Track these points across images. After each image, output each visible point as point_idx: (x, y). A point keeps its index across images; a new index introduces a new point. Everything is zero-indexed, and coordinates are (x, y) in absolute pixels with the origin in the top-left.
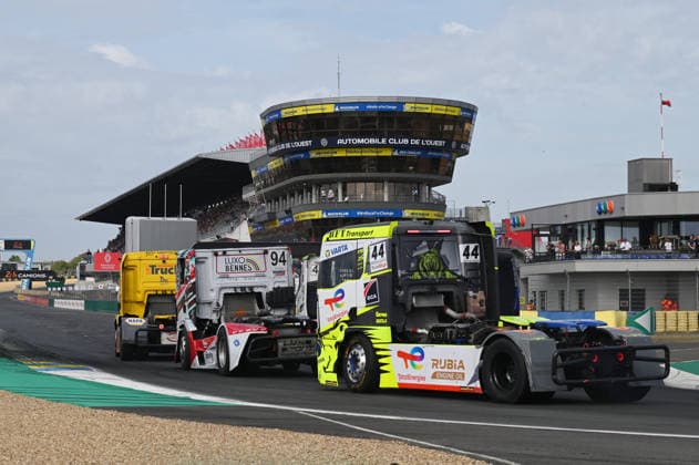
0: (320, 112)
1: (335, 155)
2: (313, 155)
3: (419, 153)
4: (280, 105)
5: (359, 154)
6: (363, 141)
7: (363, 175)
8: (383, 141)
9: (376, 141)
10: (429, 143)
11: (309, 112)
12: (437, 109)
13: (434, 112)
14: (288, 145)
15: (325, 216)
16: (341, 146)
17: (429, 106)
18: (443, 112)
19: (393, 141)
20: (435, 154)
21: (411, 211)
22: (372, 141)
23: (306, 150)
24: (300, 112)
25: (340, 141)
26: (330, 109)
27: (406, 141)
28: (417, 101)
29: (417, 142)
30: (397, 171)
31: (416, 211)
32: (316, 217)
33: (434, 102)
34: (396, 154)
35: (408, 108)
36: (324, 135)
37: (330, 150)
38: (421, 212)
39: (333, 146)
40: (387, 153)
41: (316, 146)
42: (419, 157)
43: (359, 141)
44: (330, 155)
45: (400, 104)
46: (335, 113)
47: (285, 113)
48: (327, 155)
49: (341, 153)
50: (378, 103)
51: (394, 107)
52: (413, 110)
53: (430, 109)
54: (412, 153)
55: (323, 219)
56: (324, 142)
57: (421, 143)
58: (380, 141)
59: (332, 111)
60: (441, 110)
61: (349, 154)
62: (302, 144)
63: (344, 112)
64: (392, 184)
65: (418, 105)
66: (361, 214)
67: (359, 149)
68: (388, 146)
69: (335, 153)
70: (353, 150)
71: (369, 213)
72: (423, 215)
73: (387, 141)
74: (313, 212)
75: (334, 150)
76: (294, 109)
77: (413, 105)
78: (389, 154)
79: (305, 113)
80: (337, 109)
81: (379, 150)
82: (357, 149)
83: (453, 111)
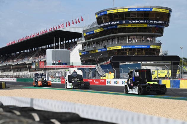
0: (123, 11)
1: (127, 27)
2: (119, 27)
3: (156, 26)
4: (107, 9)
5: (136, 26)
6: (138, 21)
7: (137, 33)
10: (160, 22)
11: (118, 12)
12: (162, 10)
13: (162, 11)
14: (109, 23)
15: (122, 48)
16: (131, 24)
17: (160, 9)
18: (164, 12)
19: (148, 22)
20: (160, 26)
21: (153, 46)
22: (141, 21)
23: (116, 25)
24: (115, 11)
25: (130, 22)
27: (152, 22)
28: (157, 7)
29: (156, 22)
30: (148, 32)
31: (154, 46)
32: (119, 48)
33: (162, 8)
34: (148, 26)
35: (154, 10)
36: (123, 20)
37: (125, 25)
38: (156, 46)
39: (127, 23)
40: (145, 26)
41: (121, 23)
42: (155, 27)
43: (137, 21)
44: (125, 27)
45: (151, 8)
46: (128, 12)
47: (108, 12)
48: (124, 27)
49: (129, 26)
50: (144, 8)
51: (149, 10)
52: (155, 11)
53: (160, 10)
54: (153, 26)
55: (122, 49)
56: (124, 22)
57: (157, 22)
58: (144, 21)
59: (127, 11)
60: (164, 11)
61: (132, 26)
62: (115, 23)
63: (131, 11)
64: (145, 37)
65: (157, 9)
66: (136, 47)
67: (136, 25)
68: (146, 23)
69: (127, 26)
70: (134, 25)
71: (139, 47)
72: (156, 47)
73: (146, 21)
74: (117, 47)
75: (127, 25)
76: (113, 10)
77: (155, 9)
78: (146, 26)
79: (117, 12)
80: (129, 10)
81: (143, 24)
82: (135, 25)
83: (167, 11)
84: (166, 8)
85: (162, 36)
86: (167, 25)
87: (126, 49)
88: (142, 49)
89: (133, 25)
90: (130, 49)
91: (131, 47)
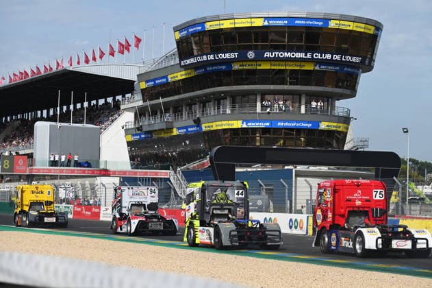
0: (249, 25)
1: (258, 68)
2: (236, 67)
3: (337, 68)
4: (205, 18)
5: (283, 68)
6: (289, 55)
7: (286, 87)
8: (309, 55)
9: (301, 55)
10: (349, 58)
11: (237, 26)
12: (357, 27)
13: (355, 29)
14: (211, 57)
15: (245, 126)
16: (269, 60)
17: (351, 23)
18: (362, 30)
19: (318, 56)
20: (350, 70)
21: (327, 123)
22: (298, 55)
23: (229, 62)
24: (227, 25)
25: (268, 54)
26: (259, 23)
27: (328, 56)
28: (342, 18)
29: (338, 57)
30: (316, 85)
31: (331, 124)
32: (235, 126)
33: (356, 20)
34: (317, 68)
35: (333, 24)
36: (249, 48)
37: (254, 63)
38: (335, 124)
39: (259, 59)
40: (309, 67)
41: (243, 59)
42: (336, 72)
43: (286, 55)
44: (253, 67)
45: (326, 20)
46: (264, 27)
47: (209, 26)
48: (250, 67)
49: (265, 66)
50: (307, 19)
51: (320, 23)
52: (337, 27)
53: (351, 26)
54: (331, 68)
55: (243, 129)
56: (251, 55)
57: (341, 58)
58: (306, 55)
59: (261, 25)
60: (360, 27)
61: (273, 68)
62: (228, 56)
63: (272, 26)
64: (308, 97)
65: (342, 22)
66: (282, 124)
67: (284, 63)
68: (312, 60)
69: (260, 65)
70: (278, 63)
71: (289, 124)
72: (336, 127)
73: (312, 56)
74: (230, 122)
75: (258, 63)
76: (221, 22)
77: (338, 22)
78: (312, 68)
79: (233, 26)
80: (266, 23)
81: (302, 64)
82: (281, 63)
83: (370, 30)
84: (368, 22)
85: (355, 96)
86: (369, 68)
87: (254, 130)
88: (299, 131)
89: (274, 65)
90: (265, 131)
91: (268, 124)
